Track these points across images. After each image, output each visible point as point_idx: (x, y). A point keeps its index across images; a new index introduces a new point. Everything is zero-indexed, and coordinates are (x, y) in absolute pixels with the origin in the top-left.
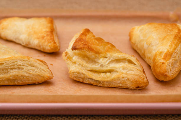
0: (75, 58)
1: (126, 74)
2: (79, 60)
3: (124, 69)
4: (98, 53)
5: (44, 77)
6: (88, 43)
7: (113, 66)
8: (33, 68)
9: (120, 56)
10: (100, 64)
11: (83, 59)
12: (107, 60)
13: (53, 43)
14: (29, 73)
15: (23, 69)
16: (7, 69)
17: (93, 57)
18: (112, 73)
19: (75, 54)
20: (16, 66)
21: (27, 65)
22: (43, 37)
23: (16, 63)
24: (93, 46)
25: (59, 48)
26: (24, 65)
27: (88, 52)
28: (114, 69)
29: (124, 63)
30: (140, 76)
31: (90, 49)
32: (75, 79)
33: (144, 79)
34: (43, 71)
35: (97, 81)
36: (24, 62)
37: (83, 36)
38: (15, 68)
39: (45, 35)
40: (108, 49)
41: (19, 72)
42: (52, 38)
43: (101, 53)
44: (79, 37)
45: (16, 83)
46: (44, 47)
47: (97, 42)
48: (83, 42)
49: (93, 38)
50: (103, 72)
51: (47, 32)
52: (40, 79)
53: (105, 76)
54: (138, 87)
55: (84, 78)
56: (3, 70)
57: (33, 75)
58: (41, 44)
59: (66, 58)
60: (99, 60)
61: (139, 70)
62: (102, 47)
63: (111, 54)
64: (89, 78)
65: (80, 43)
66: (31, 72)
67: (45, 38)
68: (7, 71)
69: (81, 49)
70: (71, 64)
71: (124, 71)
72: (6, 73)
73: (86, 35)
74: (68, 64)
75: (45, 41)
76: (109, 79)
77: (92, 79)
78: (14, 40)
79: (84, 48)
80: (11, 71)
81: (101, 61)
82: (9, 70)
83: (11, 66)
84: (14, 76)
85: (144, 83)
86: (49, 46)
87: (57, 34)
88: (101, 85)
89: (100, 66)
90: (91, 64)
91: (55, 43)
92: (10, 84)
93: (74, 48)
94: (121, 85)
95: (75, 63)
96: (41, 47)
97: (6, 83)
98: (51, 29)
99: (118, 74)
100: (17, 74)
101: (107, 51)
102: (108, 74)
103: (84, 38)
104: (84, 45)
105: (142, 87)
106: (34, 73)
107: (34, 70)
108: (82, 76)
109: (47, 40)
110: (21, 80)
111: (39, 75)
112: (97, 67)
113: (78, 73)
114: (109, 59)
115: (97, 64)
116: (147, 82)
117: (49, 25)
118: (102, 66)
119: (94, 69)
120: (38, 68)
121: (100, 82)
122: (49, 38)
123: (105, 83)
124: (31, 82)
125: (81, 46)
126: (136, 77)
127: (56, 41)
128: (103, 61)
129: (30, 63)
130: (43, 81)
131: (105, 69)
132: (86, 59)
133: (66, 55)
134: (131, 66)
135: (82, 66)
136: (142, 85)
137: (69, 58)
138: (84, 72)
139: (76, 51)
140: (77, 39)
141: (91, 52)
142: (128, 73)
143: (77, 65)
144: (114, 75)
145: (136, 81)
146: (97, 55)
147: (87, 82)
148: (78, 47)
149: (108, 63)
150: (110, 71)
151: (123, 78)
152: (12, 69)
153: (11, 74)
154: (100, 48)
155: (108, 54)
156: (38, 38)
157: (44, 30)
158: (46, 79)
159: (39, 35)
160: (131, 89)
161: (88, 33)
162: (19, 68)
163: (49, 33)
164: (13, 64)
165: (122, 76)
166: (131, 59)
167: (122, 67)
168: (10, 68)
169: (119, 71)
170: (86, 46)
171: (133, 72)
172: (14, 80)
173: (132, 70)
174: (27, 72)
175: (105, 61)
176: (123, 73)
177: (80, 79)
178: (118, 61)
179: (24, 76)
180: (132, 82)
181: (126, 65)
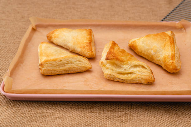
0: (108, 65)
1: (141, 75)
2: (110, 66)
3: (139, 72)
4: (122, 61)
5: (87, 68)
6: (116, 55)
7: (132, 70)
8: (80, 62)
9: (136, 63)
10: (124, 69)
11: (113, 66)
12: (129, 66)
13: (91, 52)
14: (78, 66)
15: (74, 63)
16: (64, 64)
17: (119, 64)
18: (132, 74)
19: (108, 63)
20: (70, 62)
21: (76, 61)
22: (84, 47)
23: (70, 60)
24: (119, 57)
25: (95, 55)
26: (74, 61)
27: (116, 61)
28: (133, 72)
29: (140, 67)
30: (149, 76)
31: (117, 59)
32: (108, 78)
33: (152, 78)
34: (86, 64)
35: (122, 79)
36: (74, 59)
37: (112, 49)
38: (69, 63)
39: (86, 46)
40: (129, 59)
41: (72, 65)
42: (91, 48)
43: (125, 61)
44: (109, 50)
45: (69, 72)
46: (85, 54)
47: (121, 54)
48: (112, 55)
49: (119, 50)
50: (126, 74)
51: (87, 43)
52: (84, 69)
53: (127, 76)
54: (149, 83)
55: (114, 78)
56: (62, 64)
57: (81, 67)
58: (82, 52)
59: (102, 65)
60: (123, 66)
61: (149, 72)
62: (125, 57)
63: (131, 62)
64: (117, 78)
65: (110, 55)
66: (79, 65)
67: (85, 48)
68: (64, 65)
69: (111, 59)
70: (105, 69)
71: (139, 73)
72: (63, 66)
73: (114, 49)
74: (103, 69)
75: (86, 50)
76: (130, 79)
77: (119, 78)
78: (63, 46)
79: (113, 59)
80: (67, 65)
81: (125, 66)
82: (65, 64)
83: (66, 62)
84: (69, 68)
85: (152, 80)
86: (88, 54)
87: (94, 42)
88: (125, 82)
89: (124, 70)
90: (118, 69)
91: (92, 52)
92: (66, 73)
93: (107, 59)
94: (137, 82)
95: (108, 68)
96: (83, 54)
97: (64, 72)
98: (90, 41)
99: (135, 75)
100: (70, 66)
101: (128, 60)
102: (129, 75)
103: (112, 51)
104: (113, 56)
105: (151, 83)
106: (81, 66)
107: (81, 64)
108: (113, 77)
109: (87, 50)
110: (73, 70)
111: (84, 67)
112: (122, 70)
113: (110, 75)
114: (130, 65)
115: (122, 69)
116: (153, 79)
117: (89, 37)
118: (125, 70)
119: (120, 72)
120: (83, 62)
121: (124, 80)
122: (88, 48)
123: (128, 81)
124: (79, 71)
125: (112, 57)
126: (147, 77)
127: (93, 51)
128: (126, 67)
129: (78, 59)
130: (86, 70)
131: (127, 72)
132: (115, 65)
133: (102, 64)
134: (144, 70)
135: (113, 70)
136: (151, 82)
137: (104, 65)
138: (114, 74)
139: (109, 61)
140: (108, 52)
141: (118, 61)
142: (142, 74)
143: (109, 70)
144: (133, 76)
145: (147, 80)
146: (122, 63)
147: (116, 80)
148: (109, 58)
149: (130, 68)
150: (130, 73)
151: (139, 77)
152: (67, 64)
153: (67, 67)
154: (124, 58)
155: (129, 62)
156: (81, 48)
157: (85, 41)
158: (88, 69)
159: (82, 45)
160: (144, 84)
161: (115, 46)
162: (71, 63)
163: (88, 45)
164: (68, 60)
165: (138, 76)
166: (144, 65)
167: (138, 70)
168: (66, 63)
169: (136, 73)
170: (114, 58)
171: (145, 74)
172: (68, 70)
173: (145, 73)
174: (76, 65)
175: (127, 67)
176: (139, 75)
177: (112, 78)
178: (136, 66)
179: (75, 68)
180: (145, 80)
181: (141, 69)
